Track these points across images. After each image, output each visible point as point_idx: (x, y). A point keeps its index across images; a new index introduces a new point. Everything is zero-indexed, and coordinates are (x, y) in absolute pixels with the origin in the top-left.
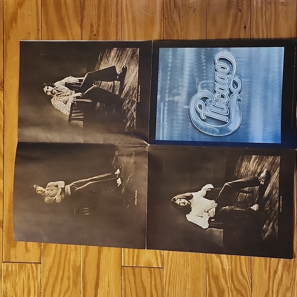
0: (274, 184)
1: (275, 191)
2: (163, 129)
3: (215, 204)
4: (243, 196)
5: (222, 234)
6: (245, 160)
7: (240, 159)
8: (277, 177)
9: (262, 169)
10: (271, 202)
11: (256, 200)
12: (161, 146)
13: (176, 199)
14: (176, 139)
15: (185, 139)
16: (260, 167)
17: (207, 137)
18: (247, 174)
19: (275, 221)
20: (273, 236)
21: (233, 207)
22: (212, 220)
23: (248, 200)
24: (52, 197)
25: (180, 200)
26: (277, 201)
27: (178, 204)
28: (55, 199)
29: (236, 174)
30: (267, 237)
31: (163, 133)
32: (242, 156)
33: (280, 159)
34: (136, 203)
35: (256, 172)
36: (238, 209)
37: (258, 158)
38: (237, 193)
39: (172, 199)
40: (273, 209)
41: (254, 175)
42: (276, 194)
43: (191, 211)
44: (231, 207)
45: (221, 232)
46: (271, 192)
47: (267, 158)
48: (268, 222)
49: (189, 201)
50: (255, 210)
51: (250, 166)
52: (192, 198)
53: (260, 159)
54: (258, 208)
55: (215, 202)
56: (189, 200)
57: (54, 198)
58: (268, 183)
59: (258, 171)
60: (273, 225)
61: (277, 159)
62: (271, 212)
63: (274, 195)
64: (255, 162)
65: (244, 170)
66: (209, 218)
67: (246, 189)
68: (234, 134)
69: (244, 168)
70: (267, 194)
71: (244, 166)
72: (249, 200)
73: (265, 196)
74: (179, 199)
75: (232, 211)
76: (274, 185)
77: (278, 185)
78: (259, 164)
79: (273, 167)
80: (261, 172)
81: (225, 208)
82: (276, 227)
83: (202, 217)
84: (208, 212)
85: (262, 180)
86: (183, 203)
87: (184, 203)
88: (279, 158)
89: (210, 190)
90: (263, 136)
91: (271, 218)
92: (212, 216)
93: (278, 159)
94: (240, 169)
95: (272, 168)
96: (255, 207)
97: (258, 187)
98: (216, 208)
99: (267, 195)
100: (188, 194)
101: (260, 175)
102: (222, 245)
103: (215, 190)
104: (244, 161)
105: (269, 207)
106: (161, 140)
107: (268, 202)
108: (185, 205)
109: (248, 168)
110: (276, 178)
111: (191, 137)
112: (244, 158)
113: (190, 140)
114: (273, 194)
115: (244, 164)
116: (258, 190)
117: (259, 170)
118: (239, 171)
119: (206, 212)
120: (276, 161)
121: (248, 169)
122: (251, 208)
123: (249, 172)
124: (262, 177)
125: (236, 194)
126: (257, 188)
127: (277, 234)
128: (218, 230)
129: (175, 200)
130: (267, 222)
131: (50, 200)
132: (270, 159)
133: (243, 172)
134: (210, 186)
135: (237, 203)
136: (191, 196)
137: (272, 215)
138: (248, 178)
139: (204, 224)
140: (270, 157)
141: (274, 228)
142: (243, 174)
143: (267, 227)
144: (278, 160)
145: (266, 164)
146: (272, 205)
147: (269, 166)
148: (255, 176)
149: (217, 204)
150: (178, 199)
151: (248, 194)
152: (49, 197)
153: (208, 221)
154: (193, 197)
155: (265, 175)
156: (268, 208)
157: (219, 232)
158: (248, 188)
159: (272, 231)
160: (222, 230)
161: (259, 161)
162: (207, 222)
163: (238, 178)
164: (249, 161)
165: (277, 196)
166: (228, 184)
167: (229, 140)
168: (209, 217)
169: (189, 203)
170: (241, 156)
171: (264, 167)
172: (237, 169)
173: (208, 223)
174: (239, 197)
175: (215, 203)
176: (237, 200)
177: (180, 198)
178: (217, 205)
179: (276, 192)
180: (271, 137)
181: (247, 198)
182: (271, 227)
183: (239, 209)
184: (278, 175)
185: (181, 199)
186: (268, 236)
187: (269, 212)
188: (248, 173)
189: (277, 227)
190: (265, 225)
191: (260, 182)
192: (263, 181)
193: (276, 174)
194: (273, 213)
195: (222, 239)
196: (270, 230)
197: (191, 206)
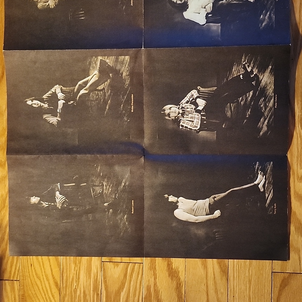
5: (220, 28)
19: (272, 10)
20: (270, 25)
22: (209, 16)
24: (45, 3)
27: (175, 2)
28: (49, 4)
30: (264, 26)
34: (132, 3)
43: (188, 8)
45: (218, 27)
50: (252, 2)
57: (47, 4)
60: (270, 14)
66: (206, 14)
75: (229, 5)
81: (222, 2)
82: (273, 16)
83: (199, 13)
84: (205, 8)
91: (268, 8)
92: (209, 11)
98: (213, 3)
102: (219, 39)
108: (182, 2)
119: (203, 8)
127: (274, 22)
128: (215, 25)
130: (264, 12)
131: (43, 6)
139: (201, 20)
141: (271, 17)
143: (264, 17)
152: (43, 3)
153: (206, 16)
157: (216, 27)
160: (220, 24)
162: (204, 17)
168: (207, 13)
173: (206, 19)
182: (268, 17)
183: (236, 2)
187: (266, 2)
189: (274, 16)
190: (262, 16)
194: (270, 3)
195: (220, 33)
196: (267, 20)
197: (188, 3)
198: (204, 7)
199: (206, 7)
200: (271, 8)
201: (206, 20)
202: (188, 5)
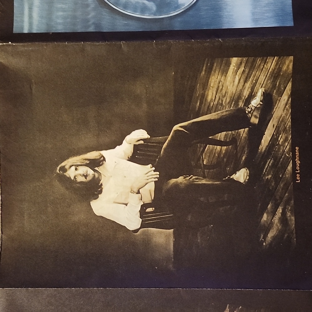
0: (282, 121)
1: (284, 137)
2: (30, 9)
3: (153, 173)
4: (214, 151)
5: (172, 239)
6: (215, 72)
7: (204, 68)
8: (287, 106)
9: (253, 89)
10: (275, 160)
11: (243, 158)
12: (24, 46)
13: (67, 167)
14: (60, 28)
15: (79, 29)
16: (248, 85)
17: (131, 22)
18: (220, 102)
19: (287, 203)
20: (285, 237)
21: (194, 177)
22: (148, 210)
23: (225, 160)
25: (76, 169)
26: (288, 158)
27: (72, 178)
29: (197, 102)
30: (271, 242)
31: (31, 17)
32: (208, 60)
33: (292, 63)
35: (239, 97)
36: (204, 182)
37: (243, 65)
38: (201, 147)
39: (58, 168)
40: (281, 176)
41: (237, 103)
42: (287, 144)
43: (101, 192)
44: (188, 178)
45: (167, 236)
46: (274, 139)
47: (263, 62)
48: (272, 206)
49: (95, 171)
50: (242, 182)
51: (228, 83)
52: (102, 164)
53: (249, 65)
54: (248, 178)
55: (154, 168)
56: (96, 169)
58: (268, 118)
59: (244, 94)
60: (284, 213)
61: (285, 63)
62: (277, 184)
63: (281, 146)
64: (238, 73)
65: (215, 93)
66: (142, 206)
67: (221, 136)
68: (190, 13)
69: (215, 90)
70: (267, 144)
71: (215, 84)
72: (227, 161)
73: (262, 148)
74: (73, 168)
75: (191, 187)
76: (281, 123)
77: (290, 124)
78: (246, 78)
79: (278, 84)
80: (251, 96)
81: (177, 182)
82: (289, 217)
83: (126, 204)
84: (138, 192)
85: (255, 113)
86: (83, 175)
87: (86, 176)
88: (290, 62)
89: (142, 142)
90: (253, 14)
91: (278, 197)
92: (148, 199)
93: (288, 64)
94: (205, 92)
95: (274, 86)
96: (241, 176)
97: (247, 129)
98: (155, 182)
99: (267, 146)
100: (93, 155)
101: (249, 103)
102: (171, 266)
103: (153, 143)
104: (212, 72)
105: (272, 173)
106: (26, 31)
107: (270, 162)
108: (89, 178)
109: (222, 89)
110: (285, 107)
111: (94, 23)
112: (213, 66)
113: (91, 29)
114: (280, 143)
115: (214, 80)
116: (245, 138)
117: (246, 93)
118: (203, 97)
119: (134, 192)
120: (285, 68)
121: (224, 92)
122: (231, 177)
123: (225, 98)
124: (253, 108)
125: (198, 149)
126: (243, 132)
127: (294, 232)
128: (161, 233)
129: (64, 169)
130: (269, 206)
132: (271, 64)
133: (212, 99)
134: (140, 135)
135: (201, 168)
136: (101, 157)
137: (281, 190)
138: (223, 112)
140: (269, 60)
141: (287, 219)
142: (212, 104)
143: (270, 218)
144: (288, 66)
145: (262, 78)
146: (279, 167)
147: (267, 81)
148: (238, 105)
149: (158, 173)
150: (71, 166)
151: (224, 148)
153: (140, 211)
154: (104, 159)
155: (261, 103)
156: (270, 176)
157: (163, 236)
158: (225, 133)
159: (282, 226)
160: (172, 230)
161: (247, 70)
162: (137, 214)
163: (201, 112)
164: (225, 72)
165: (288, 147)
166: (181, 127)
167: (178, 26)
168: (143, 204)
169: (97, 175)
170: (206, 62)
171: (257, 85)
172: (198, 92)
173: (141, 217)
174: (206, 154)
175: (154, 171)
176: (201, 161)
177: (75, 165)
178: (158, 176)
179: (286, 140)
180: (270, 15)
181: (222, 156)
182: (280, 218)
183: (206, 181)
184: (288, 100)
185: (78, 166)
186: (274, 238)
187: (273, 184)
188: (222, 101)
189: (293, 218)
190: (265, 215)
191: (251, 118)
192: (256, 117)
193: (285, 97)
194: (282, 185)
195: (172, 253)
196: (277, 225)
197: (101, 182)
198: (136, 190)
199: (140, 190)
200: (285, 199)
201: (141, 220)
202: (102, 184)
